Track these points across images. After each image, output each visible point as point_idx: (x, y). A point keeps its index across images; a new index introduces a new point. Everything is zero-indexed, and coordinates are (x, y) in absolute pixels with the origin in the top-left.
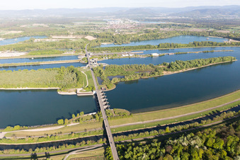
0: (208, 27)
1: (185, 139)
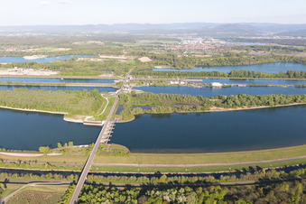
1: (174, 193)
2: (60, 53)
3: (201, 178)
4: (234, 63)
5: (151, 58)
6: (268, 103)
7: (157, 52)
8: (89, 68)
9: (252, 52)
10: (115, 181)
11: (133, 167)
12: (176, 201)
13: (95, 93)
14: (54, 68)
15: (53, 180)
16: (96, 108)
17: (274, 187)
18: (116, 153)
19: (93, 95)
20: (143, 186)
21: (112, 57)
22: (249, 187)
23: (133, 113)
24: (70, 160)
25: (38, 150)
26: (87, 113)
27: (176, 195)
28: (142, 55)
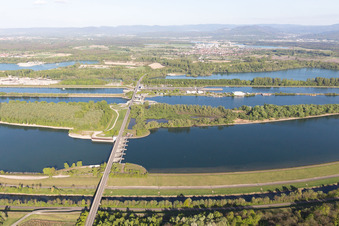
1: (202, 219)
2: (60, 59)
3: (230, 201)
5: (163, 64)
6: (298, 114)
7: (169, 58)
8: (94, 76)
9: (275, 57)
10: (133, 206)
11: (153, 190)
13: (103, 105)
14: (54, 76)
15: (62, 206)
16: (105, 121)
17: (313, 210)
18: (132, 174)
19: (101, 107)
20: (165, 211)
21: (118, 63)
22: (285, 210)
23: (148, 127)
24: (79, 183)
25: (42, 172)
26: (96, 128)
27: (205, 221)
28: (153, 61)
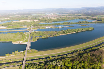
0: (88, 15)
1: (55, 62)
2: (6, 20)
4: (64, 20)
5: (38, 20)
6: (76, 31)
7: (40, 18)
8: (18, 25)
9: (68, 17)
10: (35, 61)
11: (41, 56)
12: (56, 65)
13: (22, 33)
14: (5, 25)
15: (13, 65)
16: (23, 37)
17: (83, 55)
18: (34, 52)
20: (45, 62)
21: (25, 20)
22: (76, 56)
23: (36, 38)
24: (18, 57)
25: (5, 55)
26: (21, 40)
27: (56, 63)
28: (35, 19)
